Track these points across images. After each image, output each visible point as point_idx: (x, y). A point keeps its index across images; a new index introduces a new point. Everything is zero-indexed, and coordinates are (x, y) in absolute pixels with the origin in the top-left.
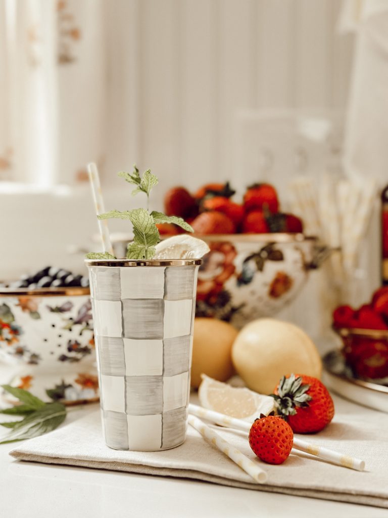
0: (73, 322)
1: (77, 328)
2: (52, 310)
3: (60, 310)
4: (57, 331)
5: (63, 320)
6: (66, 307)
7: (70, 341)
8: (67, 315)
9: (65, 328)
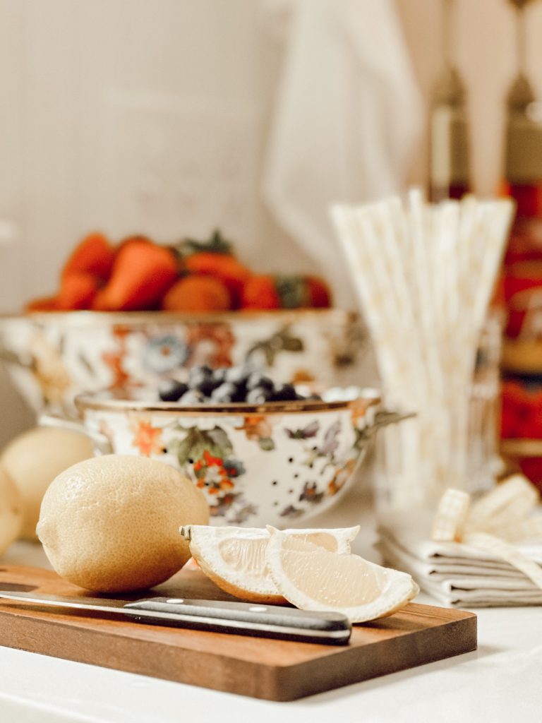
0: (318, 453)
1: (320, 463)
2: (293, 435)
3: (301, 435)
4: (295, 467)
5: (306, 450)
6: (311, 429)
7: (307, 483)
8: (311, 443)
9: (304, 464)
